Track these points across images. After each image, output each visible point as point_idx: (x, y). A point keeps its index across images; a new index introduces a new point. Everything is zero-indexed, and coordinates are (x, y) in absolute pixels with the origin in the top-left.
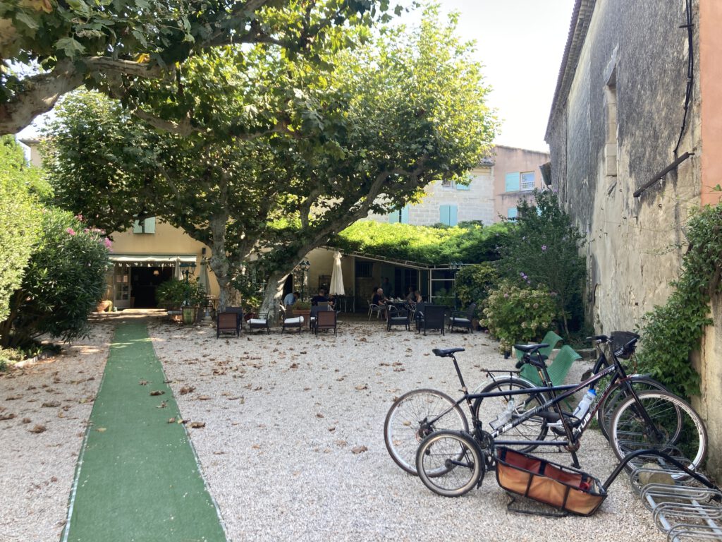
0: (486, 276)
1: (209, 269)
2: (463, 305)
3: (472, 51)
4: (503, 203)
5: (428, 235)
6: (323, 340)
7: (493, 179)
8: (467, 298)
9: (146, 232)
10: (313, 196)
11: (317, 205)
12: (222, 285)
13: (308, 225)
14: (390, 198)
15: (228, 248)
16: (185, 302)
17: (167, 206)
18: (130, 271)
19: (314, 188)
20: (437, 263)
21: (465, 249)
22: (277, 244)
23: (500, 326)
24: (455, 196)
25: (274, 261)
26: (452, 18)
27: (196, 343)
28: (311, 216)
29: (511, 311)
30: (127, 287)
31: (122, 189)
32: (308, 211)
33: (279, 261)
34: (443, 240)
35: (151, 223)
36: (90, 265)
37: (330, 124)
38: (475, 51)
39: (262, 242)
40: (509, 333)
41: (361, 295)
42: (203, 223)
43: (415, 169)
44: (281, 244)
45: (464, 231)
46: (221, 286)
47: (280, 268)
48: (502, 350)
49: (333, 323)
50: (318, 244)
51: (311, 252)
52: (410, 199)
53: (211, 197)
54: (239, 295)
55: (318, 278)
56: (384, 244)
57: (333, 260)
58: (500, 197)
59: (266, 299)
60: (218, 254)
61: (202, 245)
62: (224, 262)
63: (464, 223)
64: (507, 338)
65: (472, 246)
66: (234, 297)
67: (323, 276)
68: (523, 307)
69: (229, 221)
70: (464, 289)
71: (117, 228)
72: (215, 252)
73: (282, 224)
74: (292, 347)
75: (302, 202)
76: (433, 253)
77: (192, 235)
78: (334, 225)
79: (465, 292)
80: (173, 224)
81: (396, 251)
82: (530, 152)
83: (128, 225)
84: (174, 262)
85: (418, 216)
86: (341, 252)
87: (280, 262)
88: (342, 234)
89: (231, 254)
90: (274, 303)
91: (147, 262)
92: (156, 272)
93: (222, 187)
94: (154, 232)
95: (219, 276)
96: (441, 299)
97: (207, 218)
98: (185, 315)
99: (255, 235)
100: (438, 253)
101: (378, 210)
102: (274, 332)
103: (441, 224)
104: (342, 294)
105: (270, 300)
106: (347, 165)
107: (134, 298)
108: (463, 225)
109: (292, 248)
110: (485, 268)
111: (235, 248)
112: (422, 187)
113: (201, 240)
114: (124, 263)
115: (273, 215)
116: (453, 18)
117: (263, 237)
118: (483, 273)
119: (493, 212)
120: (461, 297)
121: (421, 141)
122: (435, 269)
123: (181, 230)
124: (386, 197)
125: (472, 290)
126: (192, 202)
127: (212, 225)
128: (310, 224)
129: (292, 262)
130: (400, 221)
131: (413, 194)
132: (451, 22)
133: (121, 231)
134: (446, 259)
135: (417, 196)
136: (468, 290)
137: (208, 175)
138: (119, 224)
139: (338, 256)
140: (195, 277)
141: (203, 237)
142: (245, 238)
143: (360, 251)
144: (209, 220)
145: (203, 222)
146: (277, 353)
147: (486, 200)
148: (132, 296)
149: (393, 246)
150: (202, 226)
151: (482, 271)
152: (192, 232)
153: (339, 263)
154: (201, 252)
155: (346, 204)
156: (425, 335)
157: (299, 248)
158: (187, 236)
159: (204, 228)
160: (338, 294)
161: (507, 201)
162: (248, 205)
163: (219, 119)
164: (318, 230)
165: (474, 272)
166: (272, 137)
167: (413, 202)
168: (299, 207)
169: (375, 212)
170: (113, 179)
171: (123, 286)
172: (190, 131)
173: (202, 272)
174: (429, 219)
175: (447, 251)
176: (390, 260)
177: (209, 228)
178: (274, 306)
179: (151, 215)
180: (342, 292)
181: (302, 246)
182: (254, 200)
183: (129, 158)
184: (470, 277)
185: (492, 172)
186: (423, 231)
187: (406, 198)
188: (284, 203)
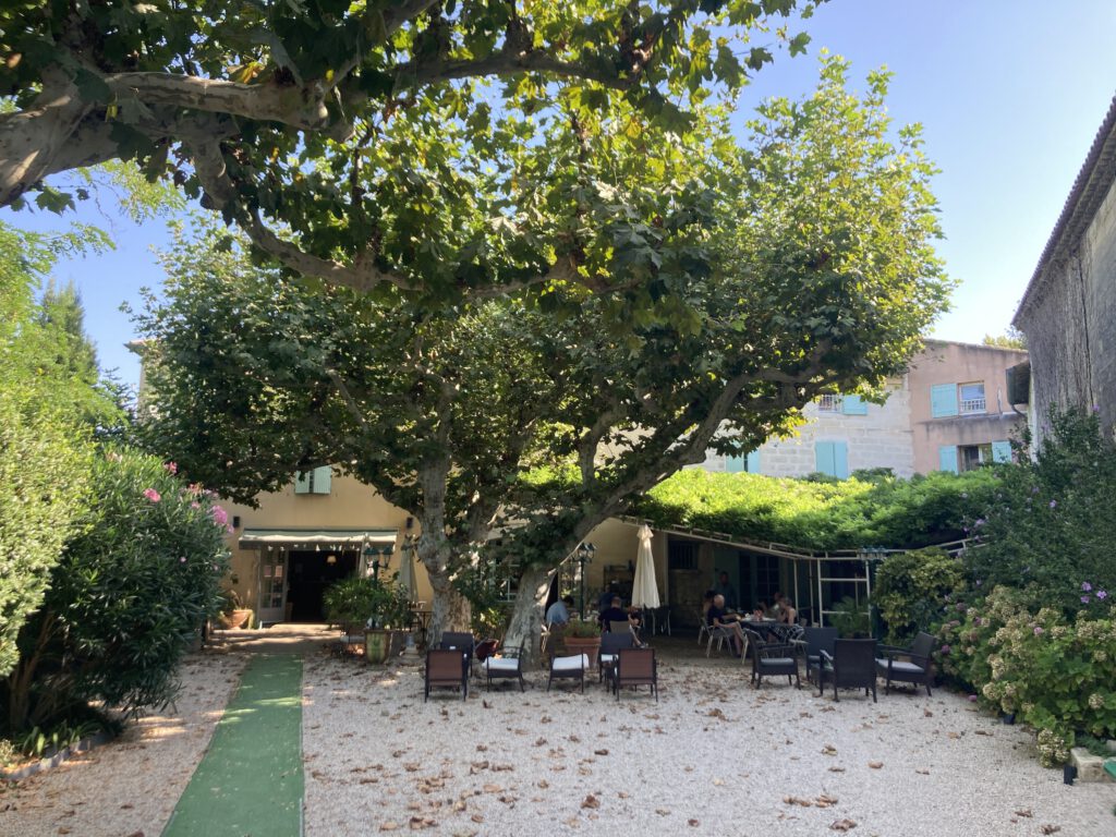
0: (937, 575)
1: (416, 558)
2: (892, 632)
3: (914, 146)
4: (928, 436)
5: (800, 495)
6: (633, 711)
7: (907, 395)
8: (902, 618)
9: (316, 490)
10: (604, 422)
11: (607, 441)
12: (439, 587)
13: (592, 478)
14: (738, 427)
15: (450, 521)
16: (370, 621)
17: (347, 446)
18: (287, 556)
19: (605, 408)
20: (830, 547)
21: (883, 522)
22: (537, 512)
23: (1034, 701)
24: (842, 426)
25: (532, 544)
26: (875, 84)
27: (385, 714)
28: (598, 462)
29: (1059, 667)
30: (281, 586)
31: (272, 419)
32: (593, 451)
33: (540, 544)
34: (831, 503)
35: (324, 476)
36: (183, 560)
37: (674, 256)
38: (919, 144)
39: (509, 508)
40: (1059, 717)
41: (680, 602)
42: (407, 476)
43: (804, 369)
44: (545, 512)
45: (866, 487)
46: (435, 590)
47: (542, 557)
48: (1046, 758)
49: (651, 674)
50: (612, 512)
51: (599, 527)
52: (776, 429)
53: (422, 428)
54: (467, 606)
55: (602, 570)
56: (728, 512)
57: (637, 541)
58: (923, 428)
59: (516, 616)
60: (432, 530)
61: (406, 514)
62: (442, 546)
63: (862, 472)
64: (1056, 730)
65: (896, 516)
66: (459, 610)
67: (611, 567)
68: (1087, 658)
69: (452, 471)
70: (896, 600)
71: (265, 486)
72: (427, 528)
73: (542, 476)
74: (575, 734)
75: (582, 435)
76: (820, 528)
77: (389, 498)
78: (642, 477)
79: (897, 607)
80: (359, 478)
81: (752, 525)
82: (973, 348)
83: (285, 481)
84: (359, 544)
85: (778, 460)
86: (649, 524)
87: (543, 547)
88: (653, 492)
89: (454, 530)
90: (531, 625)
91: (314, 544)
92: (332, 559)
93: (442, 412)
94: (328, 492)
95: (433, 570)
96: (844, 616)
97: (414, 467)
98: (370, 647)
99: (496, 495)
100: (830, 529)
101: (724, 448)
102: (532, 686)
103: (821, 475)
104: (655, 607)
105: (523, 620)
106: (676, 363)
107: (291, 604)
108: (862, 476)
109: (564, 519)
110: (932, 561)
111: (462, 521)
112: (799, 408)
113: (404, 506)
114: (276, 544)
115: (528, 461)
116: (878, 84)
117: (510, 499)
118: (931, 569)
119: (911, 453)
120: (887, 616)
121: (827, 311)
122: (827, 558)
123: (371, 488)
124: (731, 426)
125: (911, 603)
126: (390, 438)
127: (422, 478)
128: (597, 474)
129: (563, 547)
130: (746, 469)
131: (780, 420)
132: (874, 92)
133: (271, 490)
134: (846, 539)
135: (789, 423)
136: (902, 602)
137: (419, 392)
138: (270, 478)
139: (646, 535)
140: (391, 572)
141: (409, 500)
142: (479, 501)
143: (684, 523)
144: (419, 470)
145: (408, 473)
146: (545, 749)
147: (897, 431)
148: (289, 600)
149: (744, 514)
150: (405, 481)
151: (928, 565)
152: (388, 491)
153: (647, 544)
154: (405, 524)
155: (662, 438)
156: (836, 699)
157: (577, 521)
158: (380, 497)
159: (410, 484)
160: (648, 607)
161: (935, 434)
162: (486, 443)
163: (433, 252)
164: (613, 487)
165: (912, 567)
166: (544, 293)
167: (781, 434)
168: (578, 445)
169: (720, 453)
170: (256, 400)
171: (273, 584)
172: (375, 282)
173: (405, 562)
174: (797, 466)
175: (849, 526)
176: (740, 541)
177: (418, 485)
178: (532, 631)
179: (322, 462)
180: (654, 602)
181: (582, 516)
182: (495, 435)
183: (277, 361)
184: (904, 576)
185: (906, 384)
186: (790, 487)
187: (767, 427)
188: (550, 437)
